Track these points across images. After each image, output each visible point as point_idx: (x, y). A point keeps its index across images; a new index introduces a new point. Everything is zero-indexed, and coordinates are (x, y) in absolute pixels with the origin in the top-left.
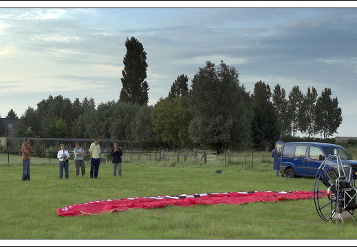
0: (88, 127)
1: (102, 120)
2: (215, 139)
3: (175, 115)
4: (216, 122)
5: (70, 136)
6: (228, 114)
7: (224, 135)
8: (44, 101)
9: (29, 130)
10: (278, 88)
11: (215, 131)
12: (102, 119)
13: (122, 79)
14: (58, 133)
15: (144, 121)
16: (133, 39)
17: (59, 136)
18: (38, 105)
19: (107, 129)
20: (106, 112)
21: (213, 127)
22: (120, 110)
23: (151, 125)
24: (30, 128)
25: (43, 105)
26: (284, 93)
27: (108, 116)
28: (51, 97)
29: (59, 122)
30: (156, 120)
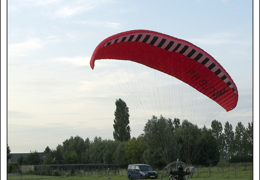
0: (91, 156)
1: (99, 152)
2: (158, 161)
3: (138, 148)
5: (80, 162)
8: (67, 140)
9: (54, 160)
10: (227, 124)
11: (157, 156)
13: (114, 125)
14: (72, 160)
15: (121, 151)
16: (120, 99)
18: (63, 143)
19: (101, 157)
20: (101, 147)
21: (156, 154)
23: (125, 154)
24: (55, 158)
25: (67, 143)
26: (231, 126)
27: (102, 149)
28: (72, 137)
29: (73, 154)
30: (127, 151)
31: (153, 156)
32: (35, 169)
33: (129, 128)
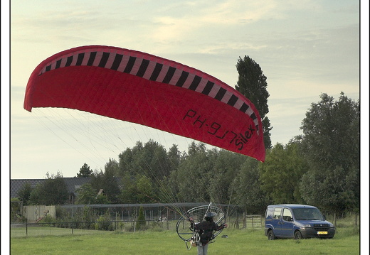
0: (182, 186)
2: (334, 198)
3: (288, 167)
4: (333, 175)
6: (350, 164)
7: (345, 193)
8: (128, 149)
9: (99, 193)
11: (332, 187)
12: (199, 175)
14: (139, 196)
15: (249, 176)
16: (247, 58)
17: (141, 201)
18: (120, 156)
19: (205, 188)
20: (205, 165)
21: (330, 182)
22: (222, 161)
23: (258, 182)
24: (101, 190)
25: (127, 156)
27: (206, 171)
28: (140, 144)
29: (143, 181)
30: (264, 175)
31: (322, 185)
32: (58, 214)
33: (267, 123)
